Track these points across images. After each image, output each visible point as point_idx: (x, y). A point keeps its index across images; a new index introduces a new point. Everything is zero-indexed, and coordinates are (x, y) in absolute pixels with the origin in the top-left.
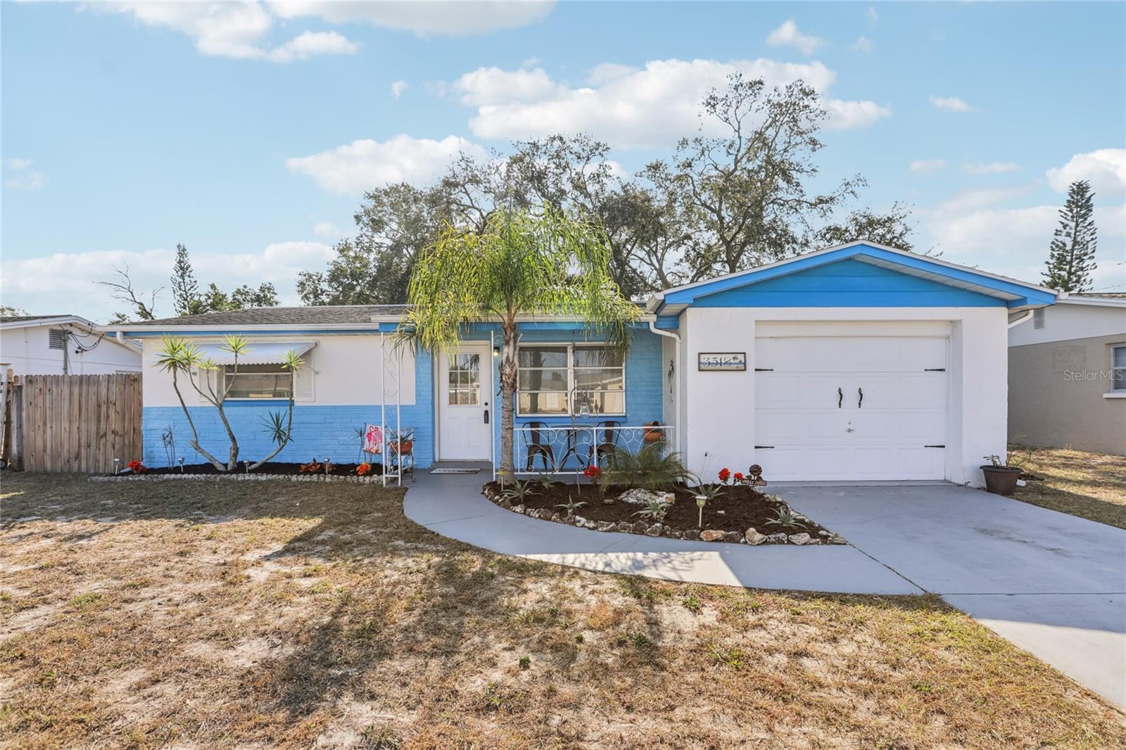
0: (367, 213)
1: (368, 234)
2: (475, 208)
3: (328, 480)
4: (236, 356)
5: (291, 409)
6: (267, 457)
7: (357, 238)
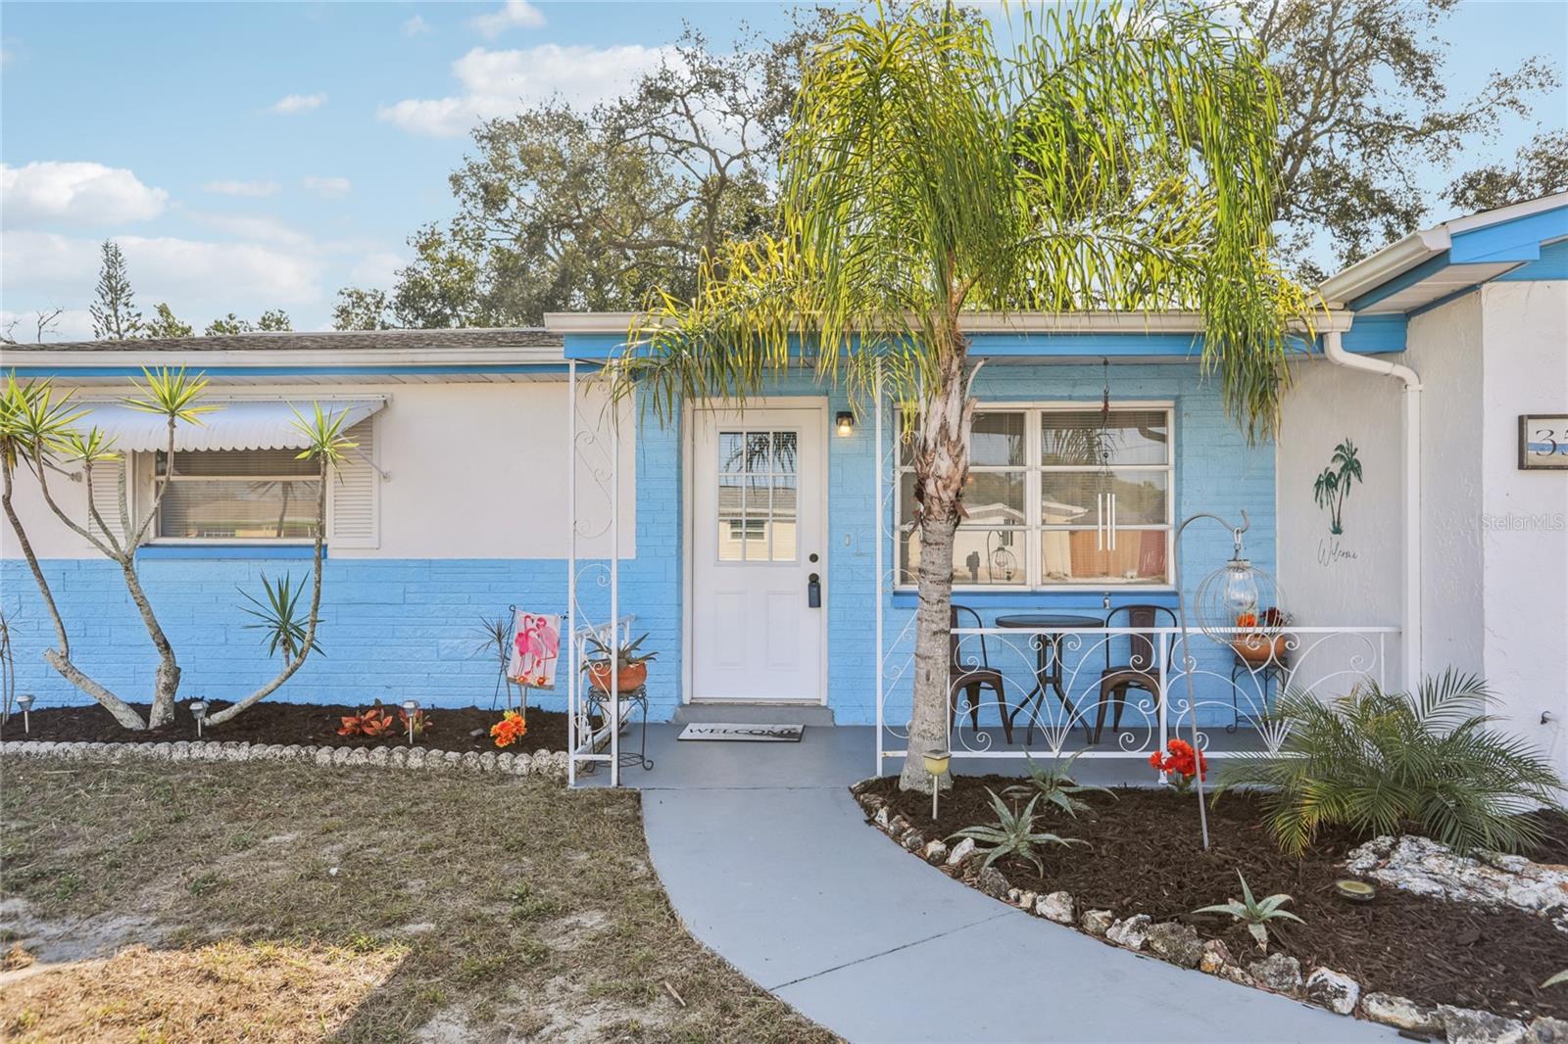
0: (473, 170)
1: (475, 213)
2: (703, 147)
3: (415, 760)
4: (172, 424)
5: (319, 568)
6: (263, 690)
7: (456, 222)
